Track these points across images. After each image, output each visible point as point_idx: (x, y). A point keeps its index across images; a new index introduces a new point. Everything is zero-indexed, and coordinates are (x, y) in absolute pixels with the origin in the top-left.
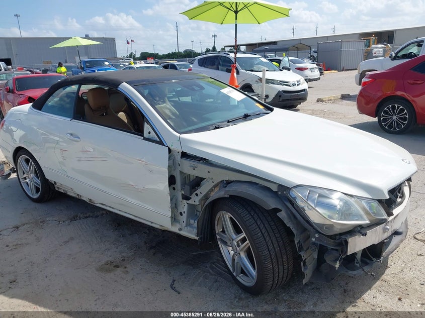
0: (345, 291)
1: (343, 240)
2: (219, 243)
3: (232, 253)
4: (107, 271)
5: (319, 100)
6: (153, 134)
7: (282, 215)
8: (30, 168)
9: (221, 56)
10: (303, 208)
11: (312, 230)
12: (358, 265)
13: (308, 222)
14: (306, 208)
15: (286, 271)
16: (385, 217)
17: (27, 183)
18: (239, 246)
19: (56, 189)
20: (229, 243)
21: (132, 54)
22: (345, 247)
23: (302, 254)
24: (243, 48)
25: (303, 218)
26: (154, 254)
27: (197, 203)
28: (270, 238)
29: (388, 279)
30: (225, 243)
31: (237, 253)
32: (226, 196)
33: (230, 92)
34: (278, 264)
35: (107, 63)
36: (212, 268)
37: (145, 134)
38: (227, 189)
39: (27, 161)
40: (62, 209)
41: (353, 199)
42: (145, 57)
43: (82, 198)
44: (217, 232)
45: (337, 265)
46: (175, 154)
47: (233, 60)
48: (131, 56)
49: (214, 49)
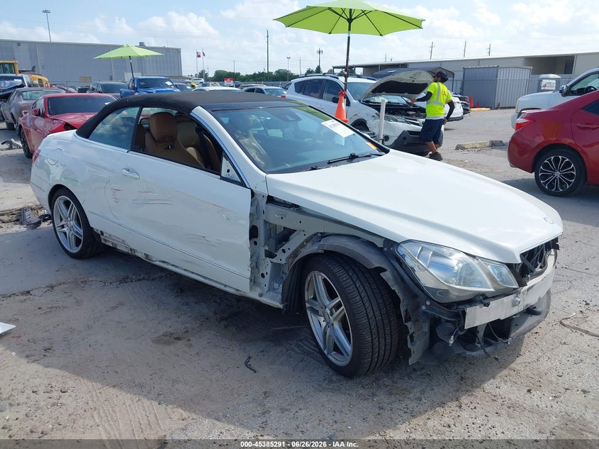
0: (462, 379)
1: (460, 310)
2: (309, 313)
3: (324, 324)
4: (165, 344)
5: (458, 148)
6: (232, 172)
7: (387, 276)
8: (70, 213)
9: (327, 80)
10: (412, 268)
11: (422, 295)
12: (479, 345)
13: (418, 285)
14: (416, 269)
15: (388, 347)
16: (516, 286)
17: (65, 233)
18: (332, 314)
19: (103, 241)
20: (320, 313)
21: (203, 72)
22: (462, 318)
23: (409, 324)
24: (359, 71)
25: (412, 280)
26: (226, 327)
27: (283, 262)
28: (371, 303)
29: (518, 368)
30: (316, 312)
31: (329, 324)
32: (320, 251)
33: (334, 125)
34: (378, 335)
35: (169, 83)
36: (298, 346)
37: (222, 173)
38: (321, 243)
39: (67, 204)
40: (108, 268)
41: (476, 261)
42: (221, 77)
43: (136, 254)
44: (306, 299)
45: (451, 341)
46: (260, 198)
47: (343, 86)
48: (202, 75)
49: (318, 70)
